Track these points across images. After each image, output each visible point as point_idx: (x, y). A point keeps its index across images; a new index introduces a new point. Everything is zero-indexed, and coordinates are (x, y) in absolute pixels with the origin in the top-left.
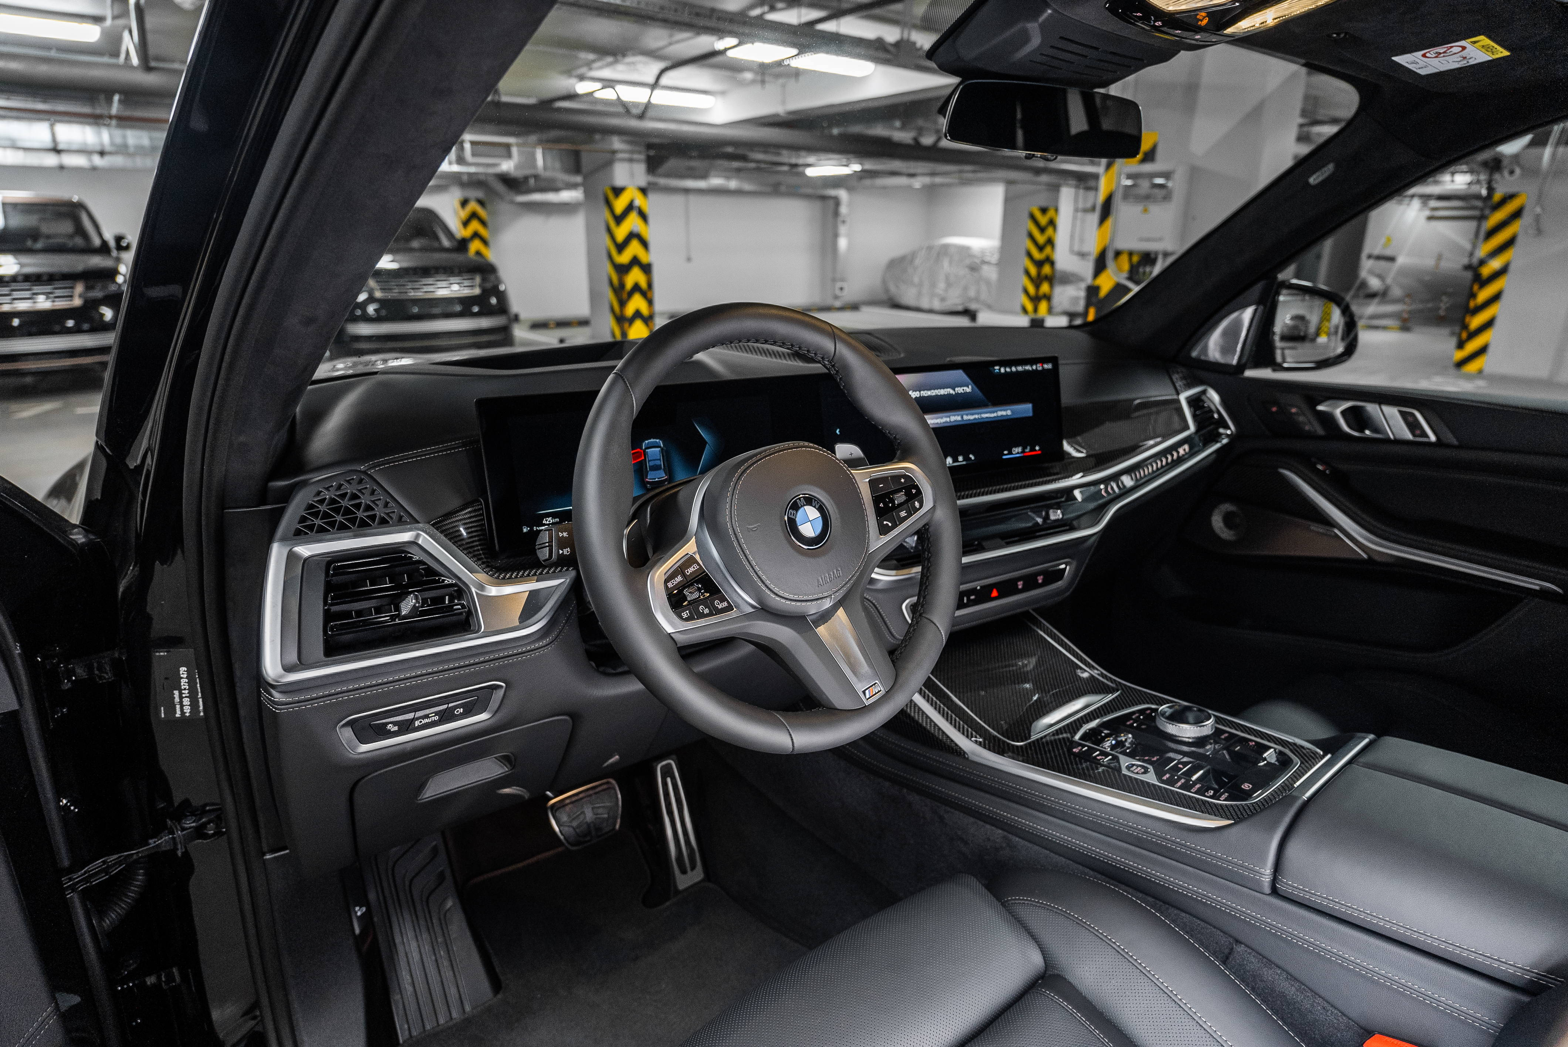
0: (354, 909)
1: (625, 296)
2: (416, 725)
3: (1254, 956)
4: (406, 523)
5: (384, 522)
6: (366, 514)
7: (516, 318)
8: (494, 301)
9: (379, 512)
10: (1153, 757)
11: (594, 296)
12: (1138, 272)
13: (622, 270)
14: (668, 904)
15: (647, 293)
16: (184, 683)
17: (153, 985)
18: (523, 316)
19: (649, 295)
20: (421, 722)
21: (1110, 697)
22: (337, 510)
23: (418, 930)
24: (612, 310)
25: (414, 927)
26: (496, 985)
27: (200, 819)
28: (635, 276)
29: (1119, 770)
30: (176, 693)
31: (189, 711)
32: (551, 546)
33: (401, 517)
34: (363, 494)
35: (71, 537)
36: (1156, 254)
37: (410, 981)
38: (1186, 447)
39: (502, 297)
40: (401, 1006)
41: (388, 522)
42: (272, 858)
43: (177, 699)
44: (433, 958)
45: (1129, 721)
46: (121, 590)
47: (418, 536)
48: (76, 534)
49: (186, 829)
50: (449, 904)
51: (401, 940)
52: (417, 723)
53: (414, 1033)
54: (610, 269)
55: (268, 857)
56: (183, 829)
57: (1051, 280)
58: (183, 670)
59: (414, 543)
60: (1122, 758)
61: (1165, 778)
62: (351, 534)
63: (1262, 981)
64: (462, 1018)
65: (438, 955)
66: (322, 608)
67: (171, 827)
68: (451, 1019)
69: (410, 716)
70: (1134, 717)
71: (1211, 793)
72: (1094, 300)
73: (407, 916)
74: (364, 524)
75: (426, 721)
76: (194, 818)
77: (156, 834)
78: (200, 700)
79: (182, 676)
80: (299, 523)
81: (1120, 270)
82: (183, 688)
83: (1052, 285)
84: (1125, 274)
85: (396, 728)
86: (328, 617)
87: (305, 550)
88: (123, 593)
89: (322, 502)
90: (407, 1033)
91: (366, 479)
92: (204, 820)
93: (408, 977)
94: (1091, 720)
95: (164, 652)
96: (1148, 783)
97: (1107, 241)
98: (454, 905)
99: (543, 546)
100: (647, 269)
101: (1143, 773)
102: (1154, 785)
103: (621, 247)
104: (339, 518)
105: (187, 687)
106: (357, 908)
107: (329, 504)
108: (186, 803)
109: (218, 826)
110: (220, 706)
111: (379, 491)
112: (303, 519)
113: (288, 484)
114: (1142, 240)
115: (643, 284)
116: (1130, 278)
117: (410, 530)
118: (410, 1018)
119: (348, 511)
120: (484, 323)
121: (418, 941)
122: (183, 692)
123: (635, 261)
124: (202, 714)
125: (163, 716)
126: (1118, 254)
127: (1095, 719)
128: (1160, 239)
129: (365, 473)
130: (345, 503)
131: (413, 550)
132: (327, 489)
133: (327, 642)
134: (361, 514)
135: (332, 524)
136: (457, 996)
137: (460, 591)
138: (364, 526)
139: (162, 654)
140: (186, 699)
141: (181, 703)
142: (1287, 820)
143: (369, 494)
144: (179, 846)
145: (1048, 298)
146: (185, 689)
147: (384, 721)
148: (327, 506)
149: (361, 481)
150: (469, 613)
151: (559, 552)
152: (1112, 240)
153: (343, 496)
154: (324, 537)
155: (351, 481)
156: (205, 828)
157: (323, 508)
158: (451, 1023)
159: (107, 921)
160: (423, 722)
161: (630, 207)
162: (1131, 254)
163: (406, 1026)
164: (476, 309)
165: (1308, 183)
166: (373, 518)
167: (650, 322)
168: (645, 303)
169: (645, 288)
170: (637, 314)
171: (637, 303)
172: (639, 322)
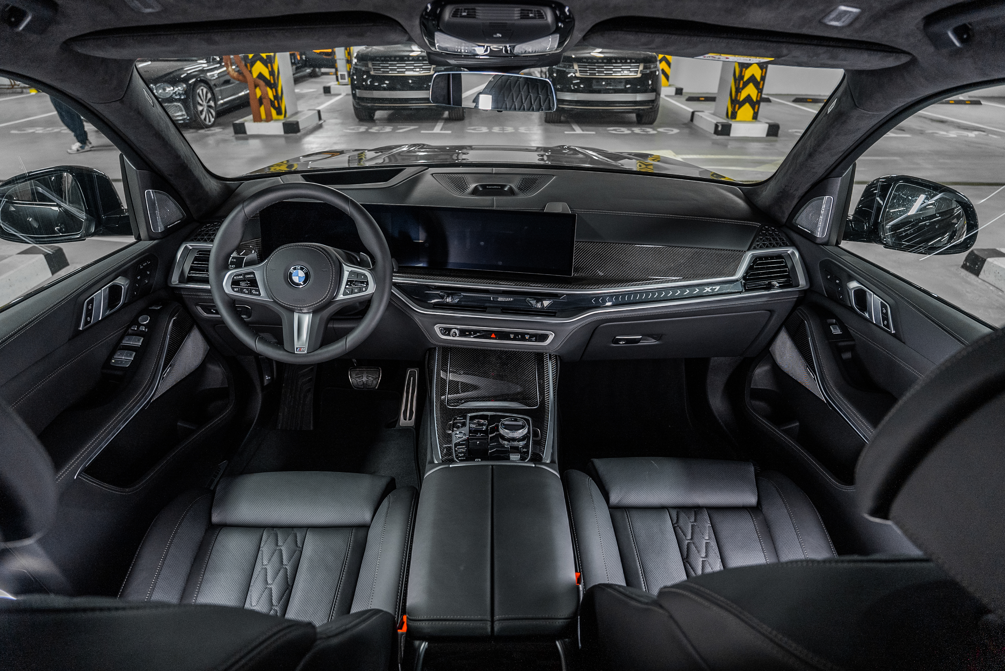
0: (266, 376)
7: (681, 91)
8: (649, 82)
15: (759, 84)
19: (761, 85)
21: (525, 408)
24: (731, 94)
28: (753, 70)
37: (287, 411)
38: (717, 288)
39: (656, 79)
61: (461, 443)
68: (296, 430)
71: (463, 455)
101: (458, 437)
115: (758, 77)
118: (282, 423)
133: (188, 277)
164: (638, 87)
167: (757, 106)
168: (756, 92)
169: (759, 79)
170: (748, 99)
171: (750, 91)
172: (747, 105)
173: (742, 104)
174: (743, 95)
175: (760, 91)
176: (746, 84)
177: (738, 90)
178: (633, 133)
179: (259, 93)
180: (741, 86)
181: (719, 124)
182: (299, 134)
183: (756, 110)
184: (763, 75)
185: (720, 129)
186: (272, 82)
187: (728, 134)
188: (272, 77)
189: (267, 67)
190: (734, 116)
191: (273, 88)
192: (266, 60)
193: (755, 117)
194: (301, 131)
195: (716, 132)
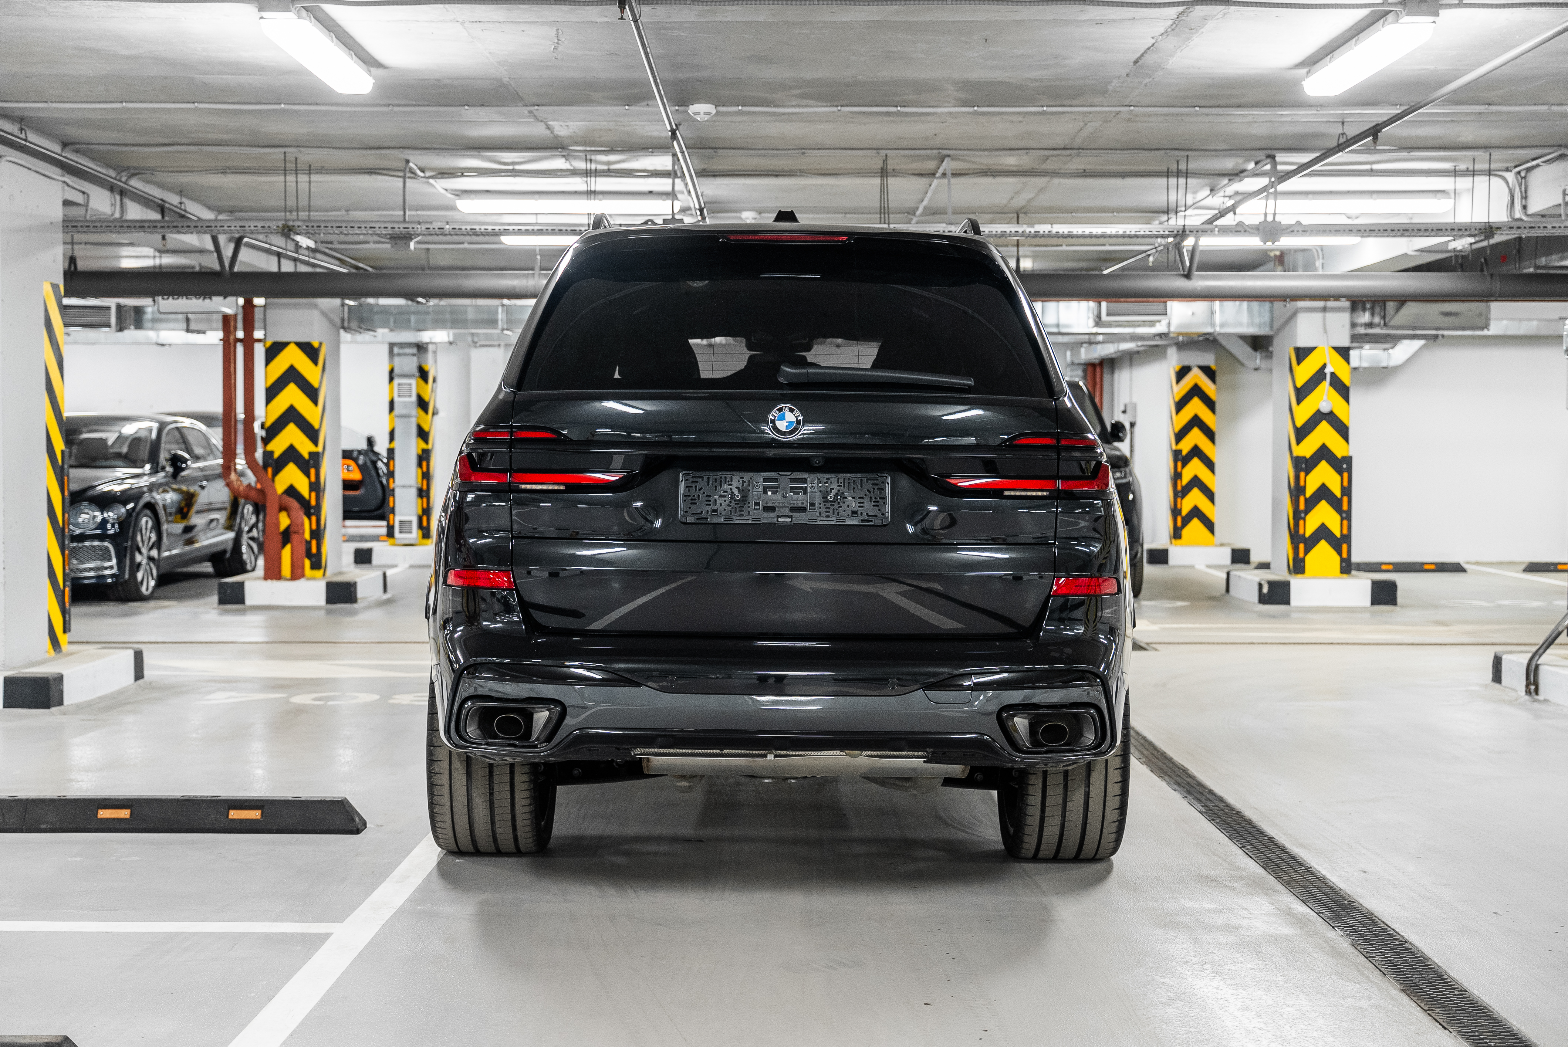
13: (1303, 465)
15: (1340, 502)
19: (1344, 505)
28: (1323, 476)
54: (1284, 464)
100: (1342, 465)
103: (1301, 433)
115: (1336, 488)
123: (1324, 453)
161: (1319, 376)
167: (1345, 547)
168: (1338, 518)
169: (1338, 494)
170: (1323, 532)
171: (1325, 516)
172: (1323, 544)
173: (1311, 543)
174: (1311, 524)
175: (1346, 516)
176: (1312, 503)
177: (1298, 516)
179: (284, 521)
180: (1302, 507)
181: (1263, 582)
182: (355, 606)
183: (1345, 555)
184: (1345, 484)
185: (1265, 590)
186: (313, 503)
187: (1287, 602)
188: (313, 494)
189: (308, 475)
190: (1298, 567)
191: (313, 514)
192: (307, 462)
193: (1345, 567)
194: (359, 601)
195: (1263, 599)
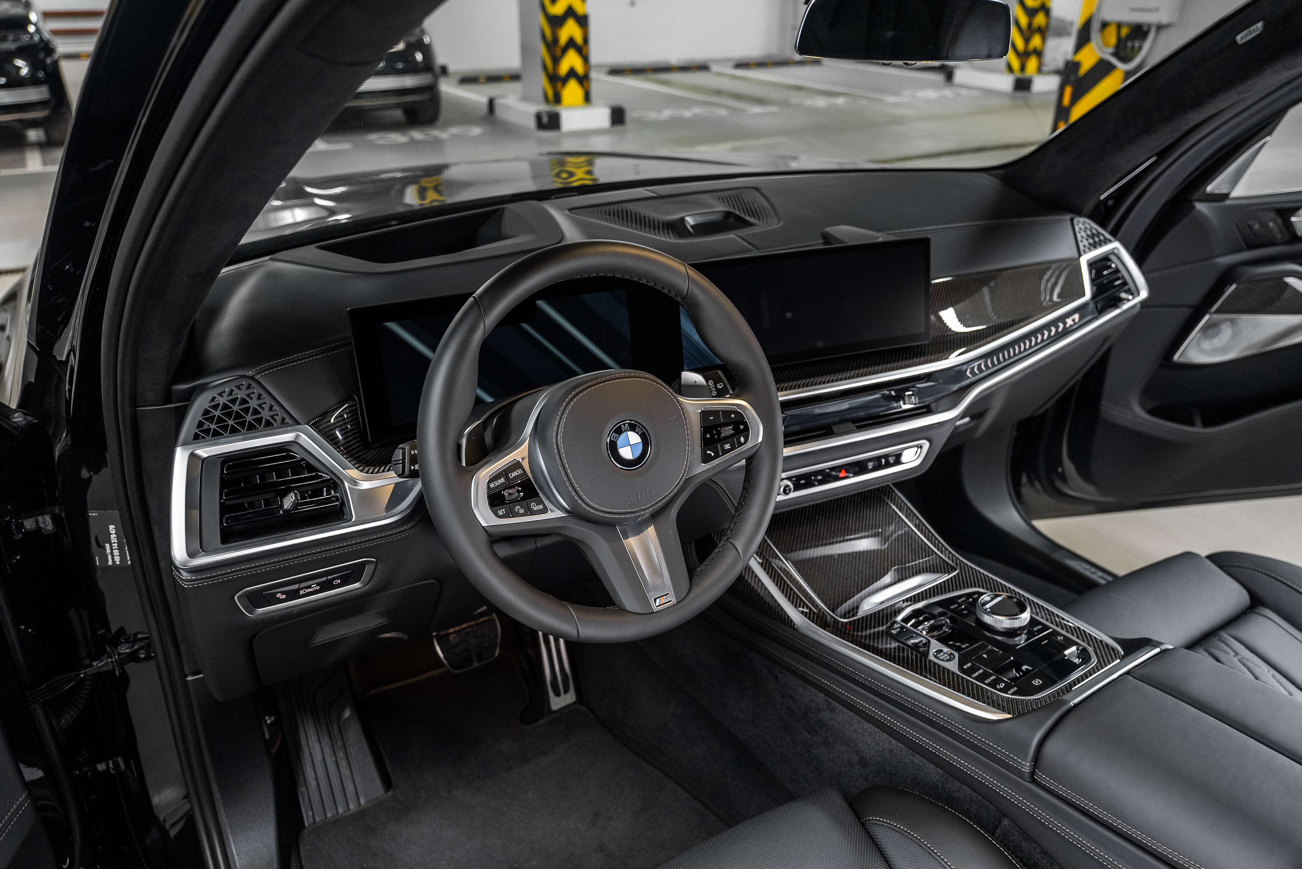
0: (264, 718)
1: (558, 52)
2: (301, 594)
3: (1017, 830)
4: (287, 425)
5: (269, 424)
6: (253, 417)
7: (444, 70)
8: (419, 57)
9: (265, 414)
10: (964, 644)
11: (526, 50)
12: (1126, 47)
13: (556, 22)
14: (541, 722)
15: (582, 50)
16: (113, 537)
17: (104, 772)
18: (453, 67)
19: (584, 51)
20: (304, 591)
21: (946, 577)
22: (229, 415)
23: (320, 735)
24: (545, 67)
25: (317, 730)
26: (388, 783)
27: (133, 646)
28: (570, 30)
29: (926, 654)
30: (107, 546)
31: (119, 560)
32: (404, 463)
33: (283, 419)
34: (251, 398)
35: (14, 420)
36: (1149, 26)
37: (314, 776)
38: (1076, 317)
39: (427, 50)
40: (306, 797)
41: (273, 425)
42: (193, 680)
43: (108, 551)
44: (334, 758)
45: (954, 604)
46: (57, 454)
47: (297, 436)
48: (17, 417)
49: (122, 654)
50: (347, 714)
51: (306, 741)
52: (302, 592)
53: (318, 819)
54: (542, 21)
55: (190, 678)
56: (119, 654)
57: (1043, 32)
58: (112, 527)
59: (294, 442)
60: (934, 642)
61: (965, 667)
62: (241, 437)
63: (1021, 851)
64: (358, 809)
65: (337, 756)
66: (218, 501)
67: (110, 652)
68: (349, 809)
69: (296, 587)
70: (960, 601)
71: (1002, 685)
72: (1072, 78)
73: (311, 722)
74: (251, 427)
75: (309, 590)
76: (128, 645)
77: (97, 658)
78: (127, 551)
79: (111, 532)
80: (197, 428)
81: (1106, 45)
82: (112, 541)
83: (1044, 39)
84: (1111, 50)
85: (284, 596)
86: (224, 509)
87: (203, 452)
88: (59, 457)
89: (216, 407)
90: (311, 819)
91: (254, 384)
92: (136, 647)
93: (313, 773)
94: (919, 601)
95: (95, 513)
96: (948, 671)
97: (1094, 10)
98: (351, 715)
99: (397, 462)
100: (583, 21)
101: (947, 661)
102: (953, 673)
104: (231, 422)
105: (116, 542)
106: (267, 718)
107: (221, 410)
108: (121, 631)
109: (148, 652)
110: (144, 560)
111: (264, 395)
112: (200, 424)
113: (188, 388)
114: (1134, 10)
115: (579, 39)
116: (1116, 54)
117: (291, 431)
118: (314, 807)
119: (238, 416)
120: (409, 81)
121: (320, 743)
122: (113, 545)
123: (570, 12)
124: (129, 563)
125: (98, 564)
126: (1105, 25)
127: (923, 600)
128: (1156, 10)
129: (252, 378)
130: (236, 408)
131: (295, 448)
132: (221, 395)
133: (223, 530)
134: (249, 418)
135: (225, 428)
136: (354, 790)
137: (335, 484)
138: (252, 429)
139: (94, 514)
140: (116, 551)
141: (112, 553)
142: (1050, 722)
143: (256, 398)
144: (117, 668)
145: (1038, 53)
146: (114, 543)
147: (273, 591)
148: (220, 411)
149: (249, 387)
150: (343, 504)
151: (410, 468)
152: (1099, 8)
153: (234, 401)
154: (218, 441)
155: (241, 387)
156: (138, 653)
157: (217, 413)
158: (348, 813)
159: (63, 721)
160: (307, 591)
162: (1119, 26)
163: (311, 813)
164: (400, 66)
165: (1235, 41)
166: (259, 420)
167: (586, 82)
168: (581, 61)
169: (580, 43)
170: (572, 72)
171: (571, 60)
172: (573, 82)
173: (564, 80)
174: (564, 68)
175: (586, 59)
176: (565, 50)
177: (556, 61)
178: (413, 142)
180: (557, 55)
181: (539, 114)
183: (586, 89)
184: (585, 35)
185: (543, 120)
187: (558, 127)
190: (557, 99)
193: (587, 98)
195: (541, 125)
